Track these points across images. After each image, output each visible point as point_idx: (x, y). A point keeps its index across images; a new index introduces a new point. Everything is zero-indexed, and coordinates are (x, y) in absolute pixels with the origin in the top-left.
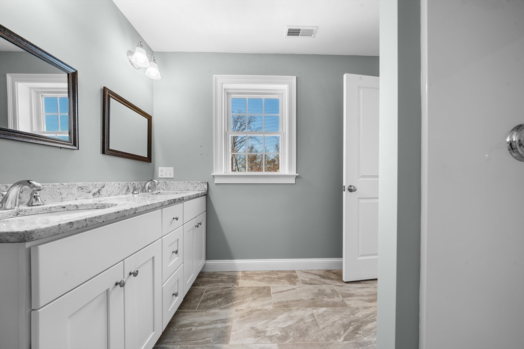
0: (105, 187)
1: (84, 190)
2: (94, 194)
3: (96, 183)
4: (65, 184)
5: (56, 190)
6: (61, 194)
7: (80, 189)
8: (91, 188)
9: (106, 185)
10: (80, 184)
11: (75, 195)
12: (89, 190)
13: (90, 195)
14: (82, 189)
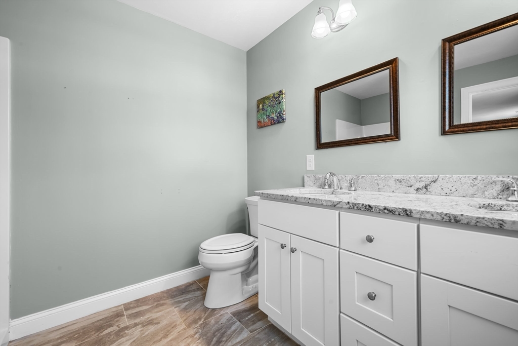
0: (437, 182)
1: (403, 183)
2: (417, 189)
3: (420, 176)
4: (381, 176)
5: (374, 181)
6: (378, 185)
7: (397, 182)
8: (412, 182)
9: (440, 179)
10: (398, 176)
11: (392, 187)
12: (410, 184)
13: (412, 189)
14: (400, 182)
